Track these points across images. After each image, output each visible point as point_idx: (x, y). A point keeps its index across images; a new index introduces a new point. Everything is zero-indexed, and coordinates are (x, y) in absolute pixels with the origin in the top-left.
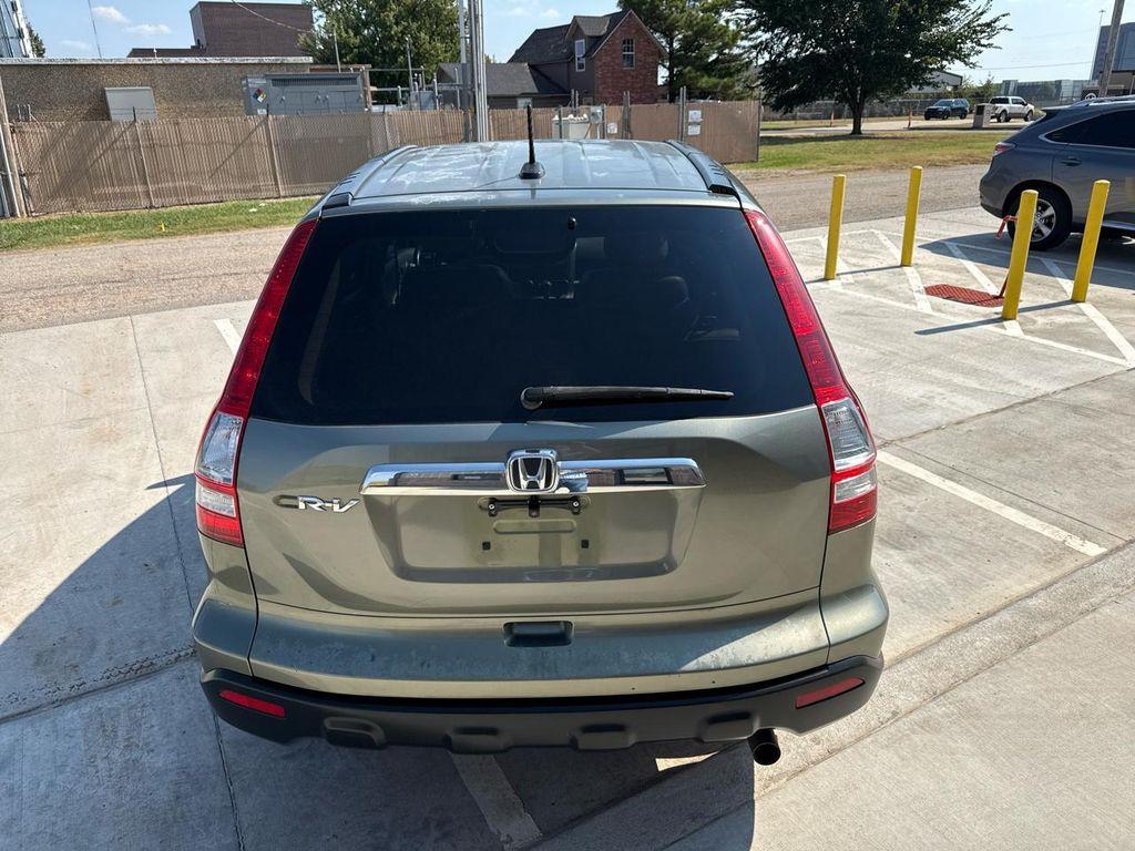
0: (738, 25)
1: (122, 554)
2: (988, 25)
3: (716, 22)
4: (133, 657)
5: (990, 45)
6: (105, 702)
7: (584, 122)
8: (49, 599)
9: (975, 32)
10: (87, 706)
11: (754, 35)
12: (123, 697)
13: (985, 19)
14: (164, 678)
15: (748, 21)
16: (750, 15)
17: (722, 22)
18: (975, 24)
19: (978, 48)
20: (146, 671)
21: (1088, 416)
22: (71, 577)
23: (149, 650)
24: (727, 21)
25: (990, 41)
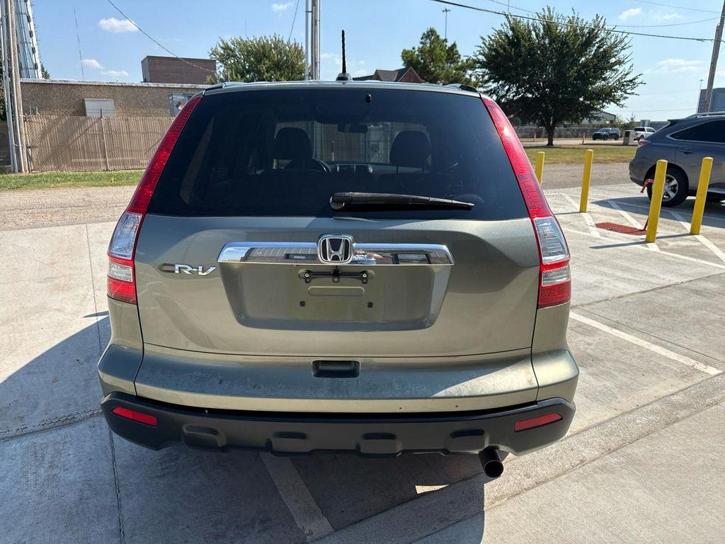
0: (477, 78)
1: (62, 353)
2: (631, 81)
3: (464, 76)
4: (62, 413)
5: (633, 93)
6: (39, 440)
7: (380, 129)
8: (10, 378)
9: (623, 85)
10: (26, 442)
11: (486, 85)
12: (51, 436)
13: (629, 78)
14: (81, 426)
15: (483, 76)
16: (484, 73)
17: (467, 76)
18: (623, 81)
19: (625, 95)
20: (70, 421)
21: (705, 296)
22: (27, 366)
23: (72, 410)
24: (471, 76)
25: (633, 91)
